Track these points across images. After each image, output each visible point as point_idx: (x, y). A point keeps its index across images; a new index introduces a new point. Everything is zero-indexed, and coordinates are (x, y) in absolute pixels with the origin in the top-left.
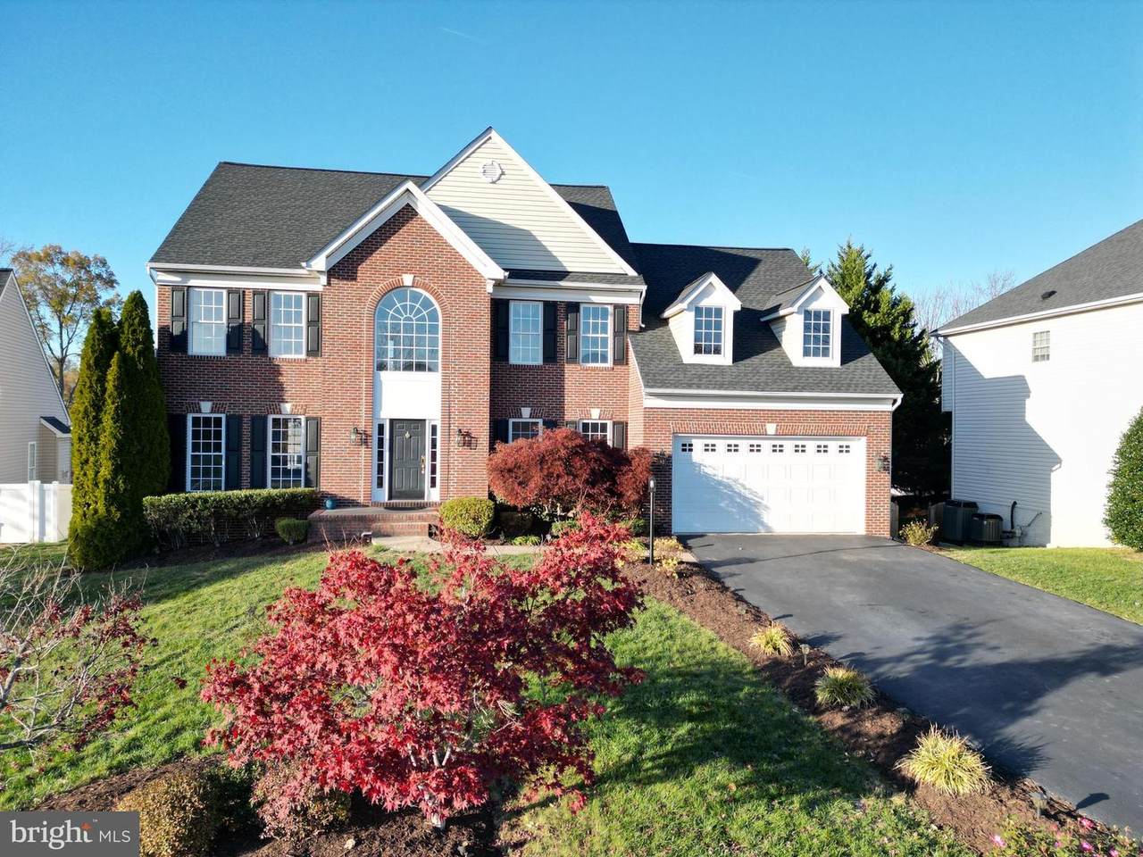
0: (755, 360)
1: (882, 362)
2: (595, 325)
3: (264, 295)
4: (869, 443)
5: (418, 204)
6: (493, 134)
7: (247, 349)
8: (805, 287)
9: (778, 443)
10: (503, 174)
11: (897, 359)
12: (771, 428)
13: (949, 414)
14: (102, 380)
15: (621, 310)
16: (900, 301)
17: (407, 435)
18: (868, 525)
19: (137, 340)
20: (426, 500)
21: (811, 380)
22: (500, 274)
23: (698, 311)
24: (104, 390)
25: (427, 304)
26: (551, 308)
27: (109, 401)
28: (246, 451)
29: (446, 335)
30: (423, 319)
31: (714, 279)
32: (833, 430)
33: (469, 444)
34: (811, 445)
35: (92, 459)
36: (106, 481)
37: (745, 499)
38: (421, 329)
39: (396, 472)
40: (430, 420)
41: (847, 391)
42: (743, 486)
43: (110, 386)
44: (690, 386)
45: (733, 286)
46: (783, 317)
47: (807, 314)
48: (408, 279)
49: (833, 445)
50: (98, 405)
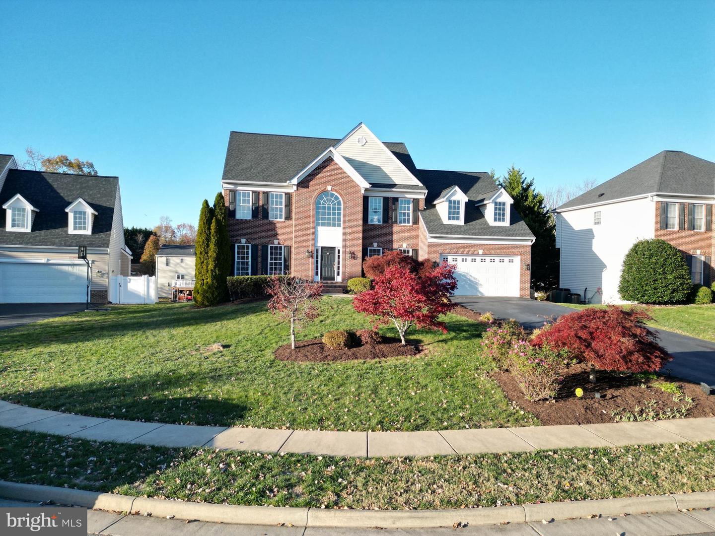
0: (474, 223)
1: (528, 225)
2: (405, 207)
3: (266, 194)
4: (521, 258)
5: (334, 156)
6: (363, 125)
7: (260, 217)
8: (495, 192)
9: (483, 258)
10: (367, 142)
11: (535, 223)
12: (481, 252)
13: (559, 249)
14: (209, 229)
15: (416, 201)
16: (537, 196)
17: (328, 253)
18: (521, 293)
19: (222, 213)
20: (336, 281)
21: (497, 231)
22: (368, 186)
23: (450, 202)
24: (210, 233)
25: (337, 198)
26: (386, 199)
27: (212, 238)
28: (260, 260)
29: (345, 211)
30: (335, 204)
31: (457, 188)
32: (507, 252)
33: (354, 258)
34: (497, 259)
35: (205, 261)
36: (212, 270)
37: (472, 281)
38: (334, 209)
39: (323, 269)
40: (337, 247)
41: (512, 236)
42: (471, 276)
43: (213, 231)
44: (447, 234)
45: (465, 191)
46: (486, 204)
47: (496, 204)
48: (329, 188)
49: (506, 259)
50: (208, 239)
